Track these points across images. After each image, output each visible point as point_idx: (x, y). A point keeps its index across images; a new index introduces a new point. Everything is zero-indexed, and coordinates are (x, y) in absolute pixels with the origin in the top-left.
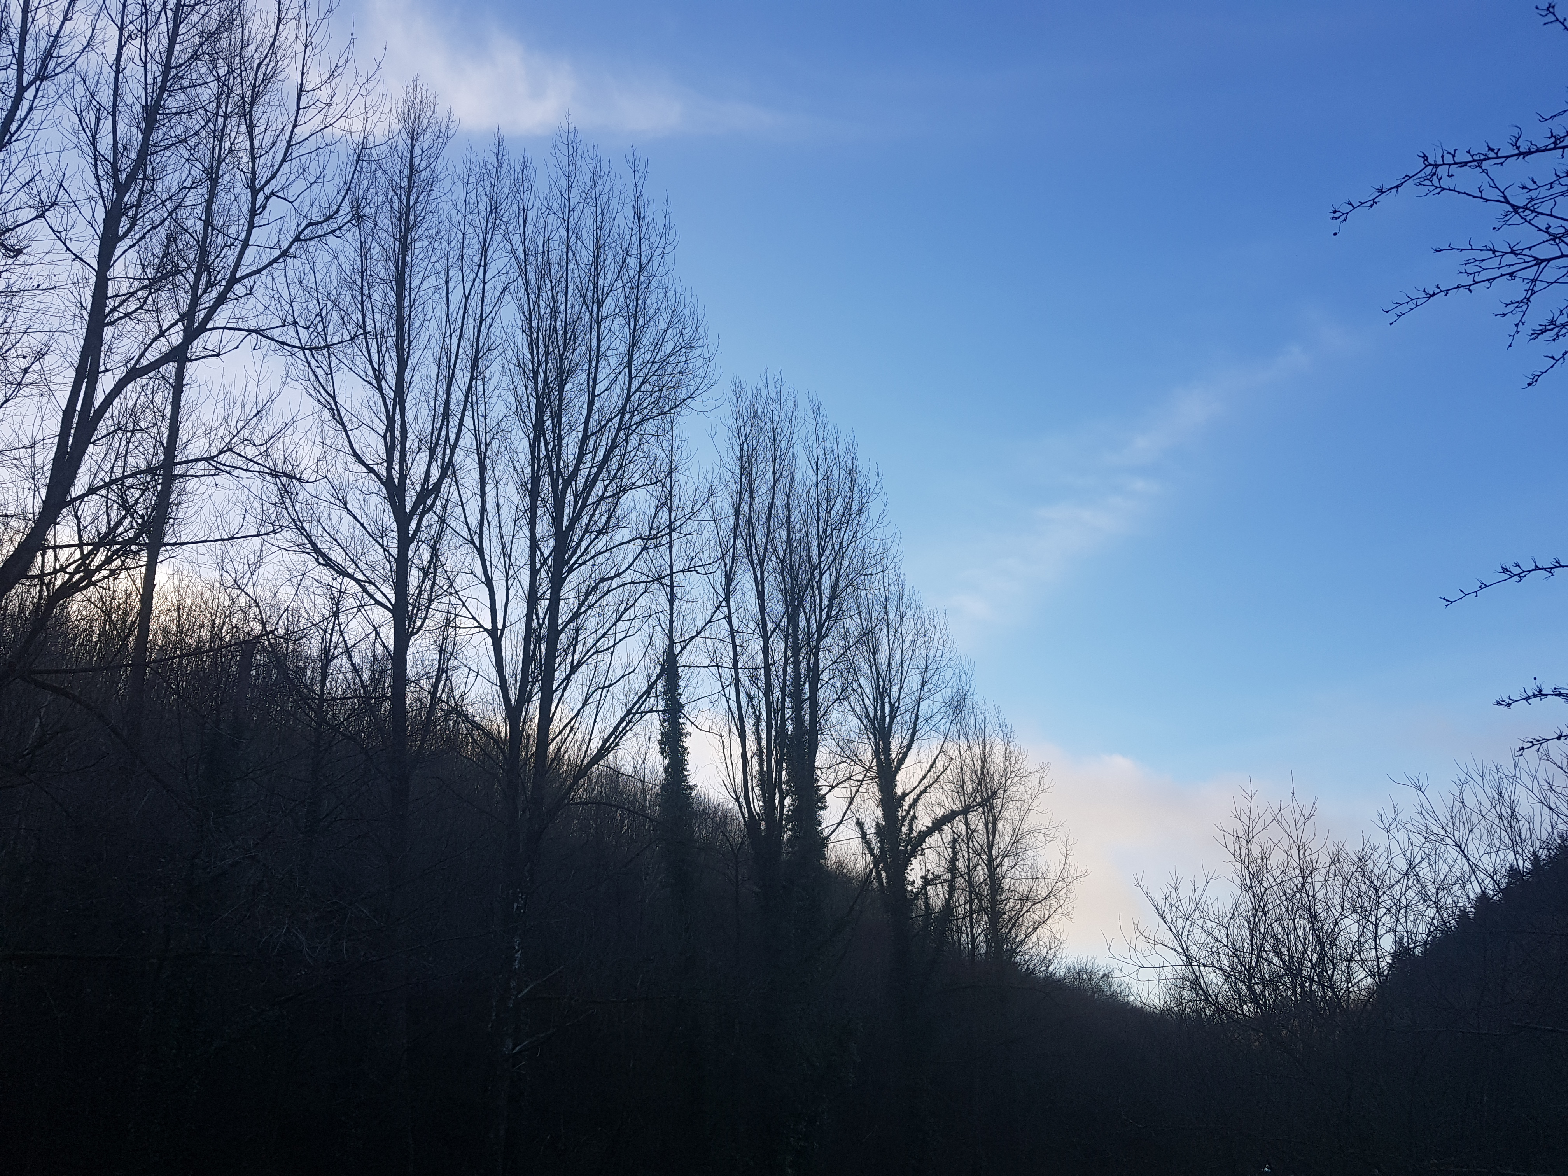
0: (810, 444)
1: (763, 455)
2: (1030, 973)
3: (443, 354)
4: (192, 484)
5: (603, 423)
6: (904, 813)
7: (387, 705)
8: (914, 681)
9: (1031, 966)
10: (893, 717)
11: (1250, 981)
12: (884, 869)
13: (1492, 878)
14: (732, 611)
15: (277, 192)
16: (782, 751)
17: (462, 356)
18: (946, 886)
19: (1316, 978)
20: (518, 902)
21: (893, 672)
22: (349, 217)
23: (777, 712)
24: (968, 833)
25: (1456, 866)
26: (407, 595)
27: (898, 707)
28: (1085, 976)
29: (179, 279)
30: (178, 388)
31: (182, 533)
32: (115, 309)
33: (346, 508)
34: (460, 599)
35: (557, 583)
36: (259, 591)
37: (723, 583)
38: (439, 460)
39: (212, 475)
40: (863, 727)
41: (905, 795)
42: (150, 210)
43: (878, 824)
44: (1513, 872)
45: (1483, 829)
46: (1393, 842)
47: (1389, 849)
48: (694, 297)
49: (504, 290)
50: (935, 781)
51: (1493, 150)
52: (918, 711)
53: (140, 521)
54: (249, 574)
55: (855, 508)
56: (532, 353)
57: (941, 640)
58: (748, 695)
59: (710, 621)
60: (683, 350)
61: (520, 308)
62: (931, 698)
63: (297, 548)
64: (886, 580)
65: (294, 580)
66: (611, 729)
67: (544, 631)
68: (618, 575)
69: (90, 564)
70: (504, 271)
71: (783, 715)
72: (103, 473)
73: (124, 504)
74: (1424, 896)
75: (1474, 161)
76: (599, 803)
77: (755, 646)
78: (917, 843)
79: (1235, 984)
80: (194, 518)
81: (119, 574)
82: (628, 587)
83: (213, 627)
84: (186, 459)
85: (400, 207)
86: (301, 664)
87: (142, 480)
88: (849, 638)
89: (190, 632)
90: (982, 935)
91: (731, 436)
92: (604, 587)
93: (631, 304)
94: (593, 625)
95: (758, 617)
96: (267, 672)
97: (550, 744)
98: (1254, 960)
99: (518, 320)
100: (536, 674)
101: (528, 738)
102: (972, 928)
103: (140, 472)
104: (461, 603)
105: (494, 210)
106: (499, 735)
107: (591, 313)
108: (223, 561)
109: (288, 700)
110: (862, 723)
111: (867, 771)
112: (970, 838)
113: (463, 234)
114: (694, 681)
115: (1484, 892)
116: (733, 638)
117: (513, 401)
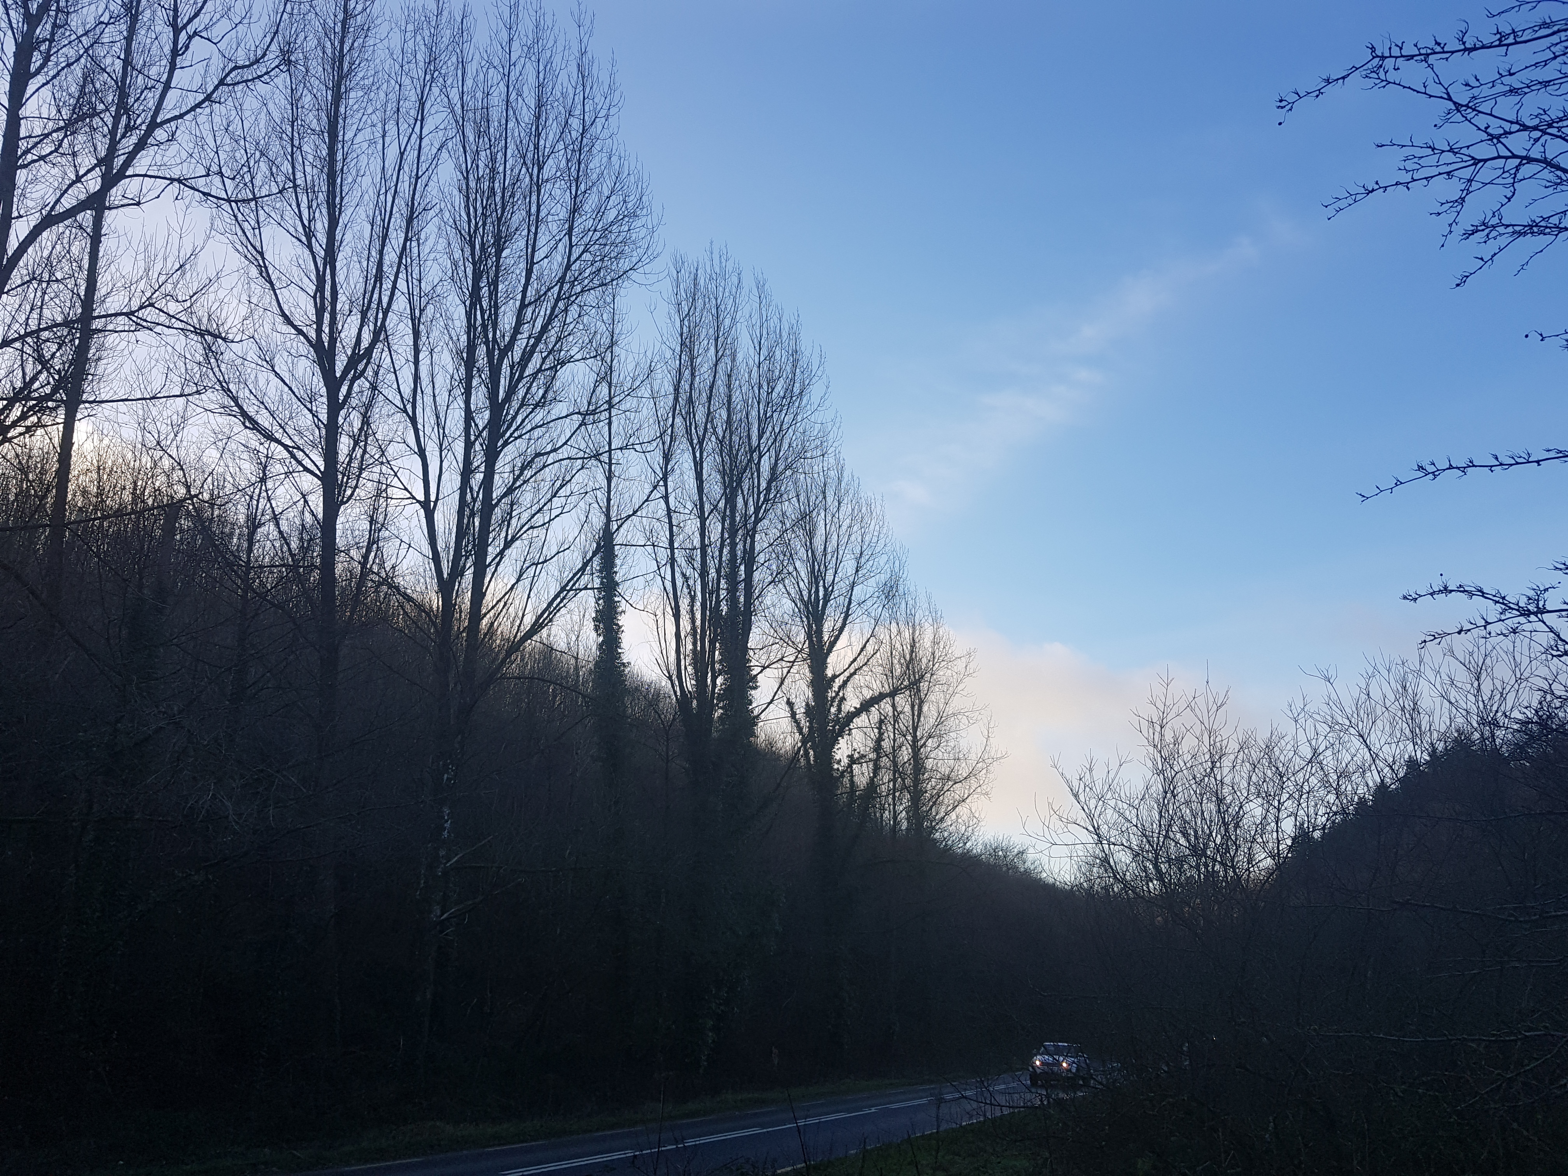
0: (754, 323)
1: (705, 334)
2: (948, 850)
3: (377, 212)
4: (112, 339)
5: (542, 292)
6: (834, 694)
7: (316, 575)
8: (848, 566)
9: (950, 842)
10: (826, 600)
11: (1156, 859)
12: (812, 747)
13: (1391, 767)
14: (670, 491)
15: (200, 31)
16: (716, 631)
17: (396, 215)
18: (871, 765)
19: (1219, 859)
20: (448, 773)
21: (829, 557)
22: (277, 62)
23: (711, 594)
24: (894, 715)
25: (1358, 755)
26: (337, 462)
27: (832, 591)
28: (1000, 853)
29: (96, 121)
30: (96, 239)
31: (102, 391)
32: (27, 151)
33: (274, 371)
34: (392, 469)
35: (492, 456)
36: (183, 453)
37: (661, 461)
38: (371, 324)
39: (133, 331)
40: (797, 610)
41: (835, 677)
42: (65, 46)
43: (807, 705)
44: (1412, 763)
45: (1385, 721)
46: (1301, 731)
47: (1295, 738)
48: (639, 164)
49: (442, 147)
50: (866, 664)
51: (1439, 44)
52: (851, 595)
53: (57, 377)
54: (172, 435)
55: (796, 390)
56: (468, 215)
57: (877, 527)
58: (684, 575)
59: (647, 500)
60: (626, 219)
61: (458, 167)
62: (865, 583)
63: (222, 410)
64: (825, 464)
65: (220, 444)
66: (545, 605)
67: (478, 505)
68: (555, 450)
69: (4, 421)
70: (442, 127)
71: (718, 596)
72: (17, 325)
73: (40, 359)
74: (1325, 783)
75: (1420, 54)
76: (532, 678)
77: (692, 526)
78: (845, 723)
79: (1143, 862)
80: (114, 375)
81: (35, 431)
82: (564, 463)
83: (135, 489)
84: (105, 313)
85: (334, 53)
86: (227, 530)
87: (58, 334)
88: (786, 521)
89: (111, 494)
90: (904, 812)
91: (673, 312)
92: (539, 462)
93: (573, 168)
94: (528, 500)
95: (696, 497)
96: (192, 537)
97: (482, 619)
98: (1161, 839)
99: (455, 179)
100: (470, 548)
101: (461, 612)
102: (894, 805)
103: (57, 325)
104: (393, 473)
105: (432, 60)
106: (431, 608)
107: (531, 176)
108: (145, 420)
109: (213, 566)
110: (796, 605)
111: (799, 652)
112: (896, 719)
113: (400, 86)
114: (630, 561)
115: (1382, 781)
116: (670, 518)
117: (449, 266)
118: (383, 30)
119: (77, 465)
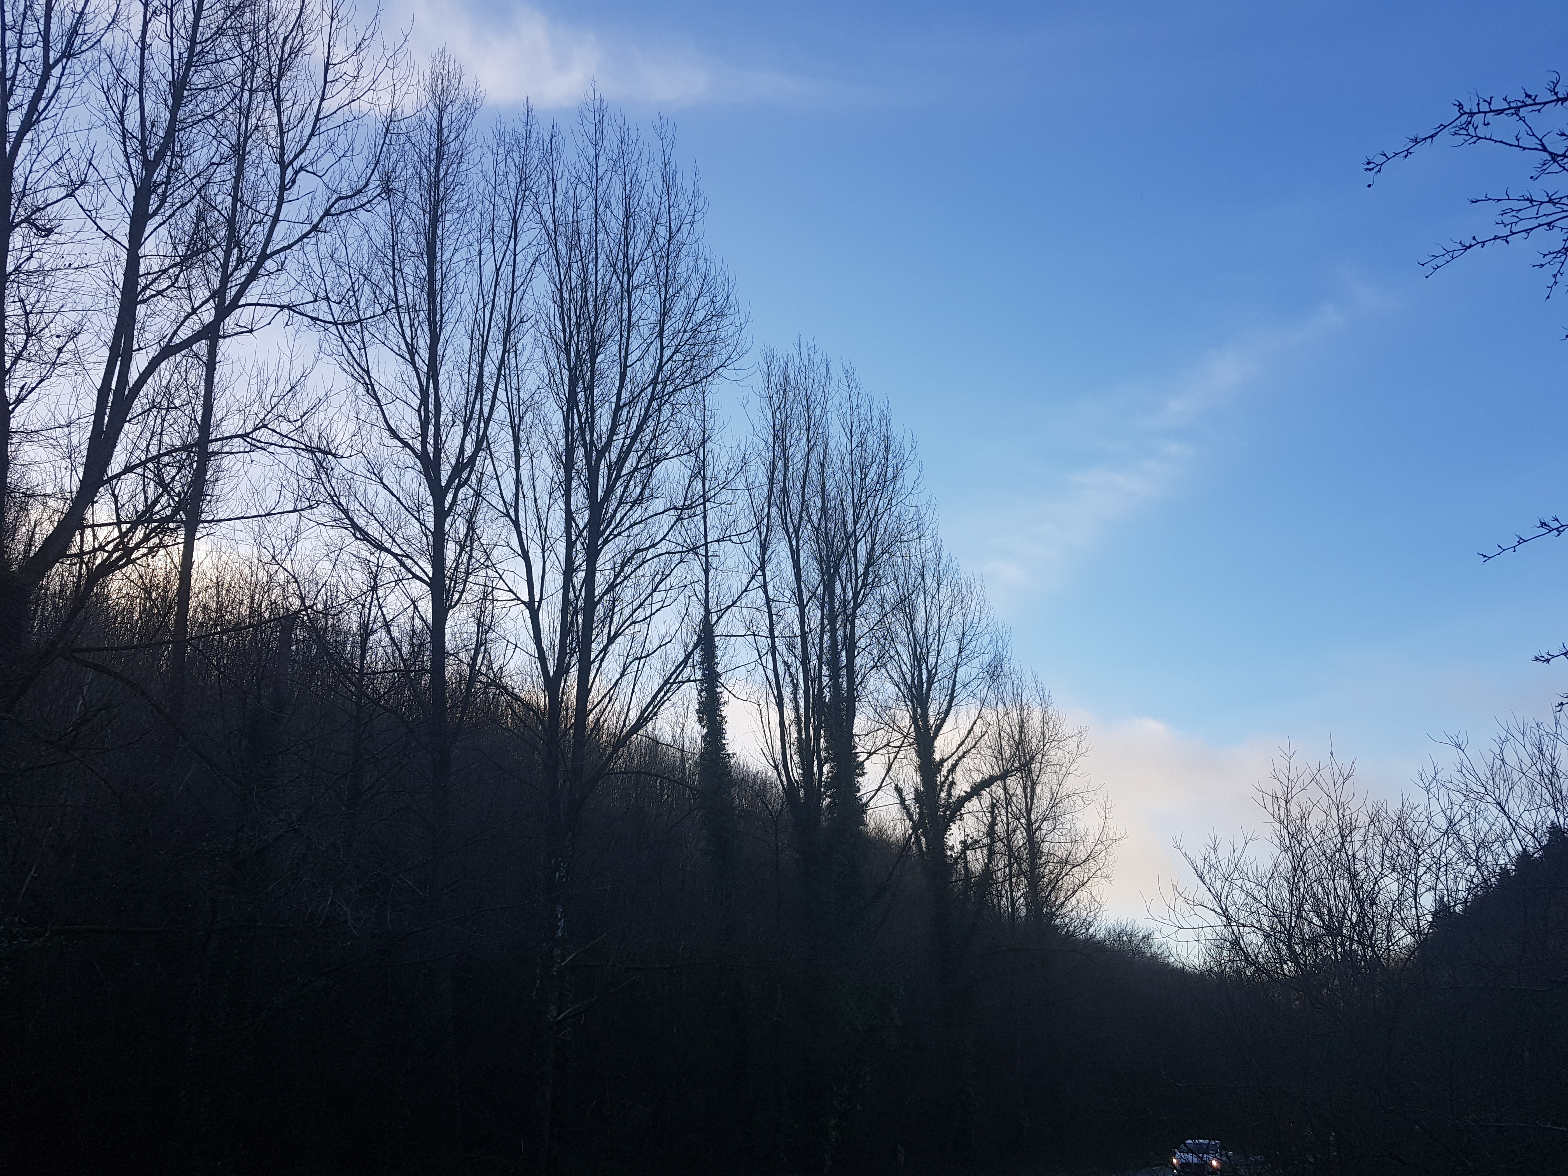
0: (844, 411)
1: (797, 424)
2: (1070, 936)
3: (476, 327)
4: (227, 461)
5: (635, 394)
6: (943, 779)
7: (426, 679)
8: (951, 648)
9: (1071, 929)
10: (930, 683)
11: (1290, 940)
12: (923, 834)
13: (1533, 835)
14: (768, 580)
15: (306, 166)
16: (819, 719)
17: (494, 329)
18: (985, 851)
19: (1356, 938)
20: (560, 871)
21: (930, 639)
22: (378, 191)
23: (813, 681)
24: (1006, 798)
25: (1497, 824)
26: (444, 568)
27: (936, 673)
28: (1125, 938)
29: (209, 256)
30: (211, 366)
31: (219, 510)
32: (147, 287)
33: (382, 483)
34: (497, 572)
35: (593, 554)
36: (297, 566)
37: (758, 552)
38: (473, 433)
39: (248, 452)
40: (901, 694)
41: (943, 761)
42: (179, 188)
43: (916, 790)
44: (1554, 829)
45: (1523, 787)
46: (1433, 801)
47: (1428, 808)
48: (725, 265)
49: (535, 261)
50: (974, 746)
51: (1530, 97)
52: (955, 677)
53: (177, 499)
54: (287, 549)
55: (890, 474)
56: (563, 325)
57: (978, 607)
58: (785, 663)
59: (745, 591)
60: (715, 319)
61: (552, 279)
62: (969, 664)
63: (334, 523)
64: (922, 546)
65: (332, 555)
66: (649, 699)
67: (581, 603)
68: (653, 546)
69: (128, 543)
70: (535, 243)
71: (820, 683)
72: (139, 452)
73: (160, 482)
74: (1464, 854)
75: (1510, 108)
76: (639, 773)
77: (792, 614)
78: (956, 808)
79: (1275, 943)
80: (230, 495)
81: (157, 552)
82: (663, 557)
83: (252, 603)
84: (221, 436)
85: (429, 180)
86: (341, 639)
87: (178, 458)
88: (886, 605)
89: (230, 609)
90: (1022, 899)
91: (764, 404)
92: (639, 557)
93: (662, 274)
94: (629, 596)
95: (794, 585)
96: (307, 647)
97: (589, 715)
98: (1294, 919)
99: (550, 292)
100: (574, 645)
101: (567, 709)
102: (1012, 892)
103: (176, 450)
104: (498, 576)
105: (523, 178)
106: (538, 706)
107: (622, 283)
108: (261, 537)
109: (328, 674)
110: (900, 689)
111: (905, 737)
112: (1008, 803)
113: (494, 206)
114: (730, 651)
115: (1524, 850)
116: (769, 607)
117: (546, 373)
118: (476, 155)
119: (197, 582)
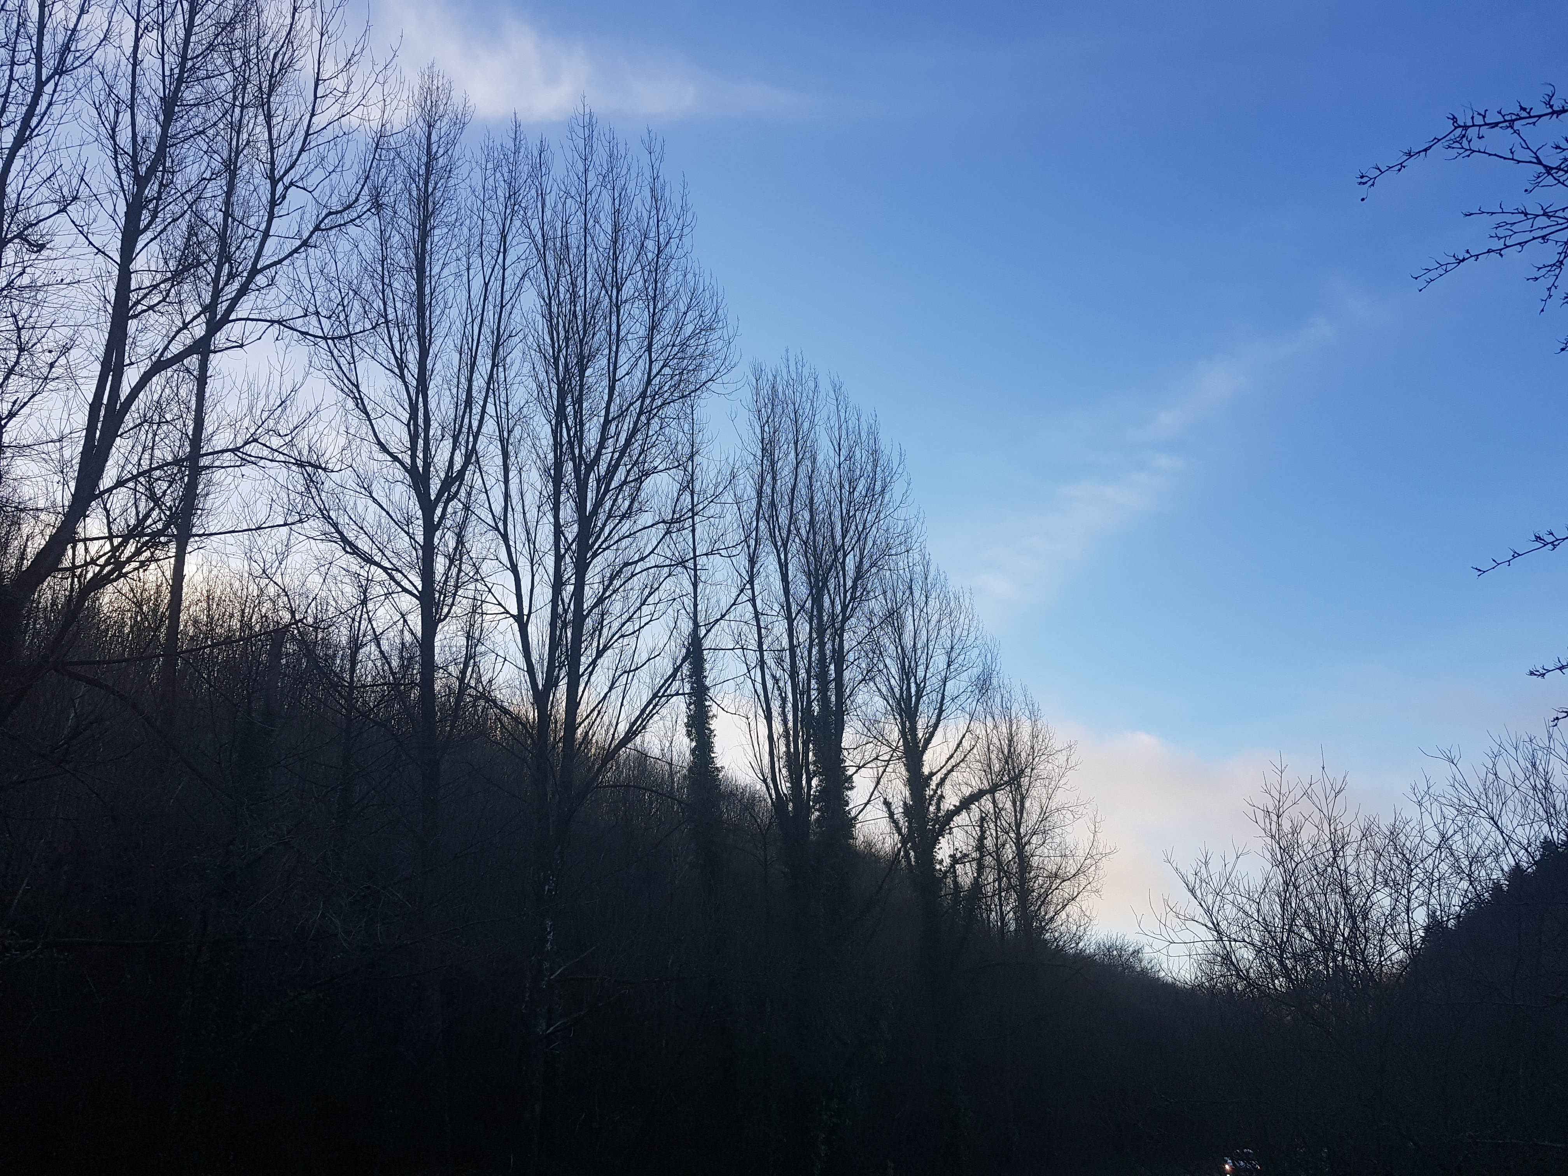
0: (832, 425)
1: (785, 437)
2: (1060, 950)
3: (465, 341)
4: (218, 475)
5: (624, 408)
6: (932, 793)
7: (415, 693)
8: (939, 661)
9: (1061, 943)
10: (919, 696)
11: (1281, 956)
12: (912, 848)
13: (1526, 850)
14: (756, 593)
15: (296, 182)
16: (808, 732)
17: (483, 343)
18: (974, 864)
19: (1348, 953)
20: (549, 884)
21: (919, 652)
22: (368, 206)
23: (802, 694)
24: (995, 812)
25: (1490, 838)
26: (434, 582)
27: (924, 687)
28: (1115, 953)
29: (201, 271)
30: (202, 380)
31: (210, 524)
32: (138, 302)
33: (372, 496)
34: (486, 585)
35: (581, 568)
36: (287, 580)
37: (747, 565)
38: (462, 448)
39: (238, 466)
40: (889, 708)
41: (932, 774)
42: (170, 203)
43: (905, 804)
44: (1549, 845)
45: (1516, 801)
46: (1426, 815)
47: (1421, 822)
48: (714, 279)
49: (524, 276)
50: (963, 760)
51: (1525, 109)
52: (944, 690)
53: (168, 513)
54: (277, 563)
55: (878, 488)
56: (552, 339)
57: (967, 620)
58: (774, 677)
59: (734, 604)
60: (703, 332)
61: (540, 294)
62: (957, 678)
63: (324, 537)
64: (910, 560)
65: (322, 569)
66: (638, 713)
67: (570, 616)
68: (642, 559)
69: (120, 556)
70: (523, 257)
71: (809, 696)
72: (130, 466)
73: (152, 496)
74: (1457, 869)
75: (1505, 121)
76: (628, 786)
77: (780, 628)
78: (945, 822)
79: (1267, 958)
80: (221, 508)
81: (149, 566)
82: (652, 571)
83: (243, 616)
84: (212, 451)
85: (418, 195)
86: (330, 652)
87: (169, 472)
88: (874, 619)
89: (220, 622)
90: (1012, 913)
91: (752, 418)
92: (627, 571)
93: (650, 287)
94: (618, 609)
95: (783, 599)
96: (297, 661)
97: (578, 728)
98: (1286, 934)
99: (538, 306)
100: (563, 659)
101: (556, 722)
102: (1001, 906)
103: (168, 464)
104: (487, 589)
105: (512, 195)
106: (527, 719)
107: (610, 298)
108: (251, 551)
109: (318, 688)
110: (888, 703)
111: (894, 750)
112: (998, 816)
113: (483, 220)
114: (719, 665)
115: (1518, 864)
116: (758, 621)
117: (535, 387)
119: (188, 595)
